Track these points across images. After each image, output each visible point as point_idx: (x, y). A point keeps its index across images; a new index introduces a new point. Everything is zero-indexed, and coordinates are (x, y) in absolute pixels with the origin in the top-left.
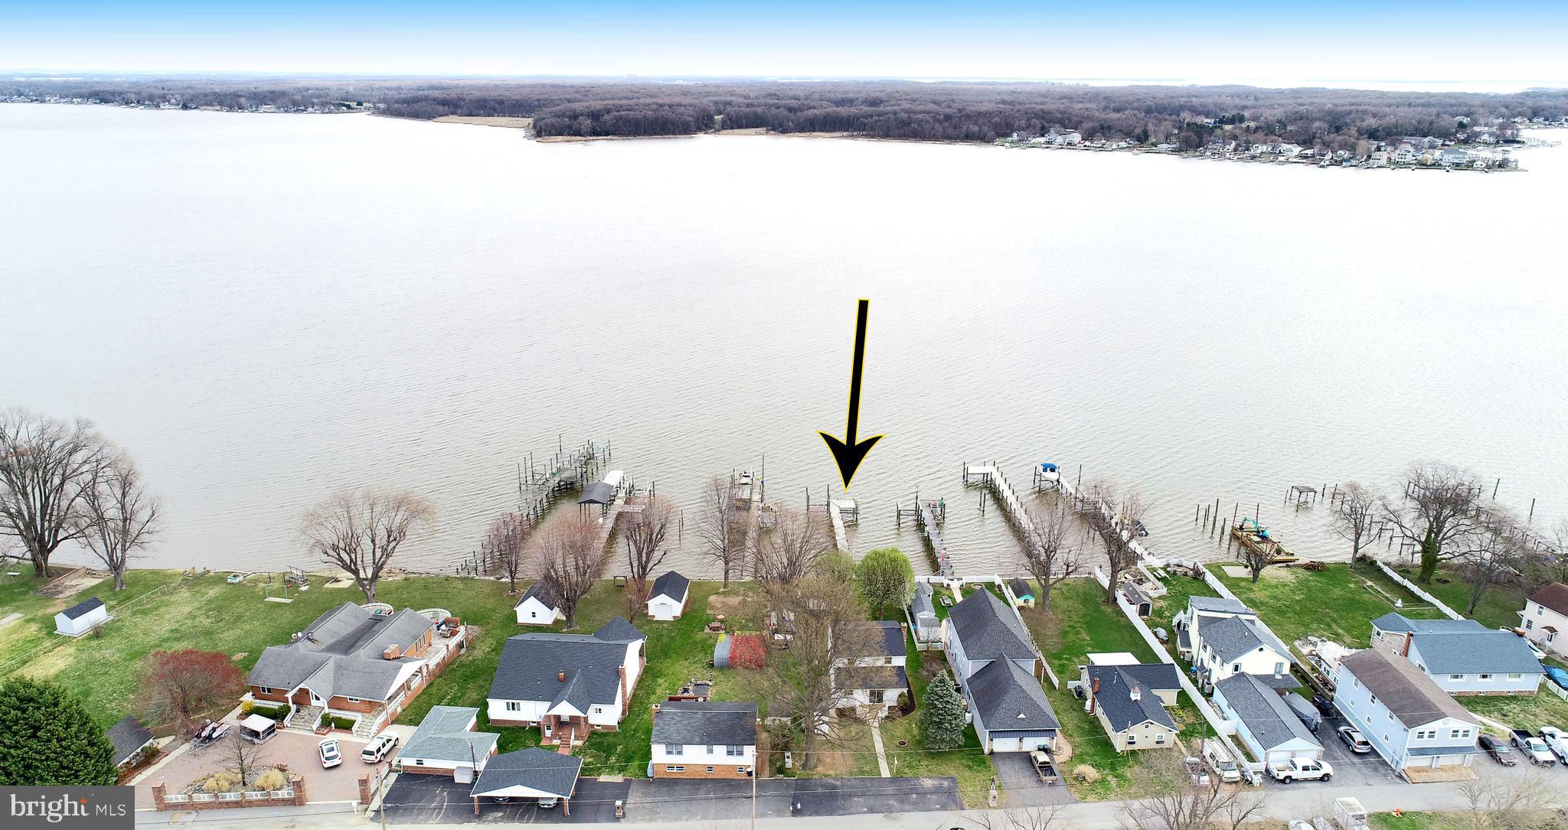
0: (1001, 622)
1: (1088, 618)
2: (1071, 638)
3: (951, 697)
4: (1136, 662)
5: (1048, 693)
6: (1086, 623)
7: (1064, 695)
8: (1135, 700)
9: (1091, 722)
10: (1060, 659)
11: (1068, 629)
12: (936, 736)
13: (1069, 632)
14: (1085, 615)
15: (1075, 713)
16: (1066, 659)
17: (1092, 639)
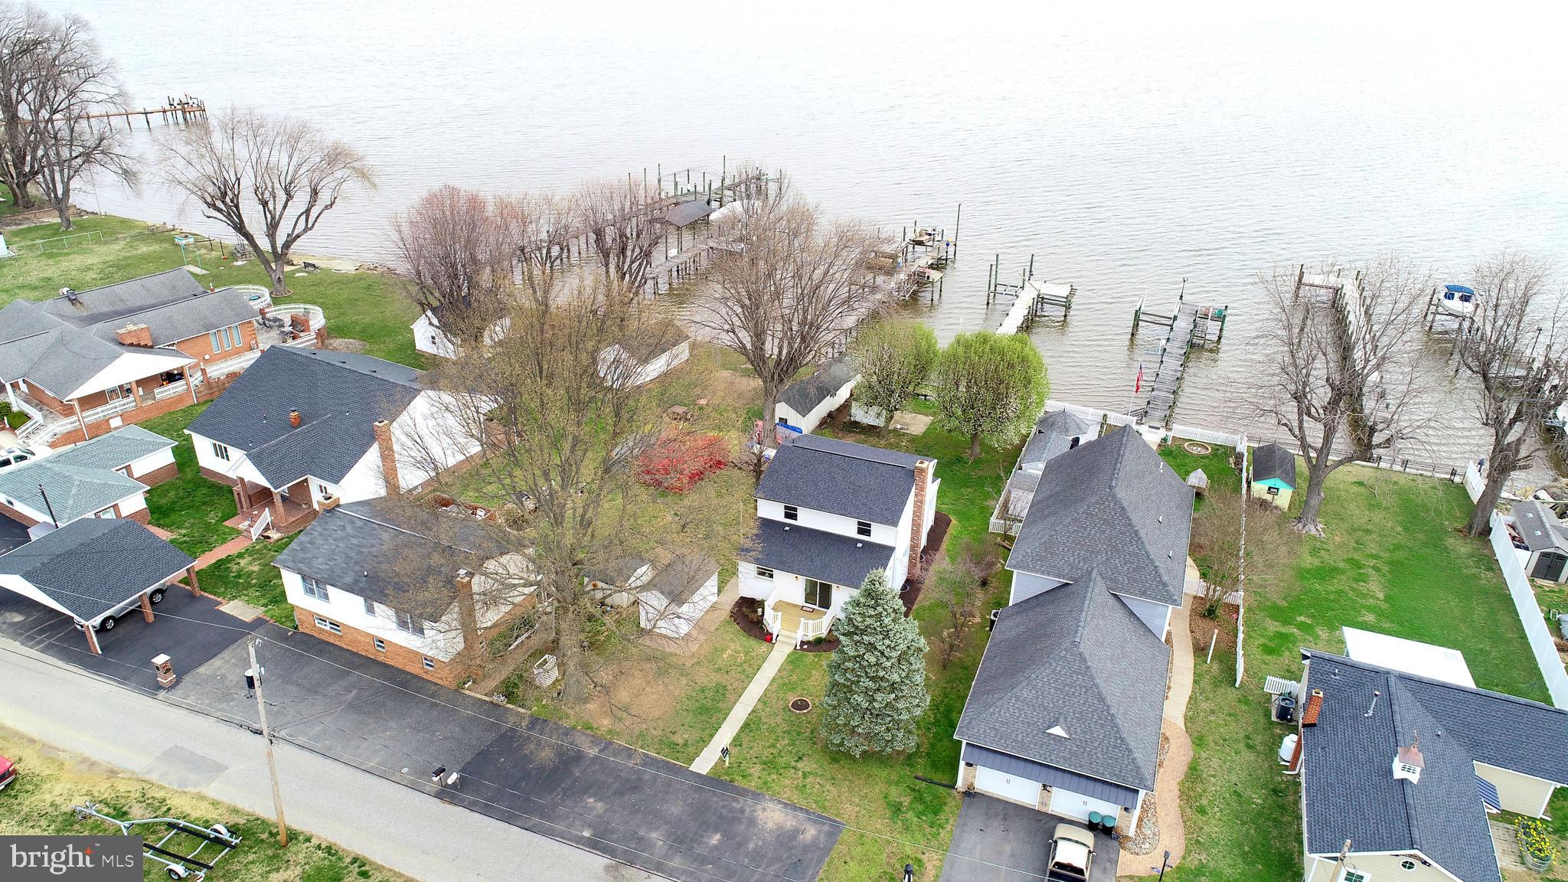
0: (1117, 502)
1: (1400, 555)
2: (1339, 583)
3: (887, 637)
4: (1465, 680)
5: (1209, 688)
6: (1391, 563)
7: (1247, 703)
8: (1403, 781)
9: (1275, 791)
10: (1286, 622)
11: (1341, 565)
12: (839, 715)
13: (1343, 572)
14: (1398, 547)
15: (1249, 756)
16: (1301, 626)
17: (1388, 599)
